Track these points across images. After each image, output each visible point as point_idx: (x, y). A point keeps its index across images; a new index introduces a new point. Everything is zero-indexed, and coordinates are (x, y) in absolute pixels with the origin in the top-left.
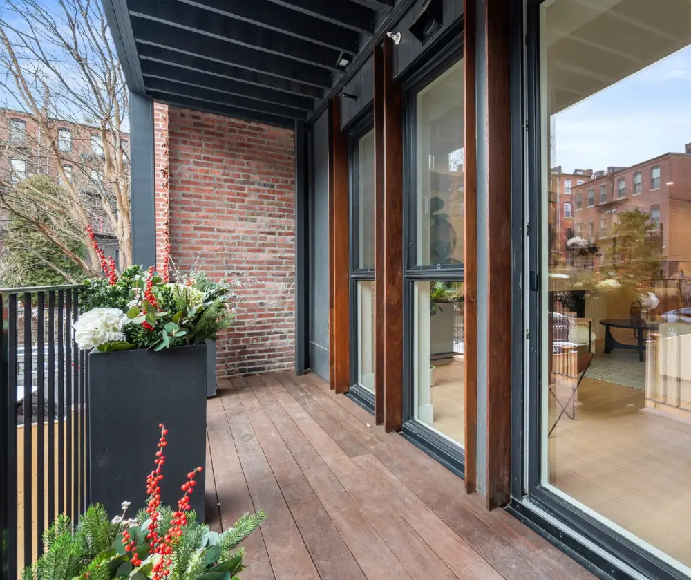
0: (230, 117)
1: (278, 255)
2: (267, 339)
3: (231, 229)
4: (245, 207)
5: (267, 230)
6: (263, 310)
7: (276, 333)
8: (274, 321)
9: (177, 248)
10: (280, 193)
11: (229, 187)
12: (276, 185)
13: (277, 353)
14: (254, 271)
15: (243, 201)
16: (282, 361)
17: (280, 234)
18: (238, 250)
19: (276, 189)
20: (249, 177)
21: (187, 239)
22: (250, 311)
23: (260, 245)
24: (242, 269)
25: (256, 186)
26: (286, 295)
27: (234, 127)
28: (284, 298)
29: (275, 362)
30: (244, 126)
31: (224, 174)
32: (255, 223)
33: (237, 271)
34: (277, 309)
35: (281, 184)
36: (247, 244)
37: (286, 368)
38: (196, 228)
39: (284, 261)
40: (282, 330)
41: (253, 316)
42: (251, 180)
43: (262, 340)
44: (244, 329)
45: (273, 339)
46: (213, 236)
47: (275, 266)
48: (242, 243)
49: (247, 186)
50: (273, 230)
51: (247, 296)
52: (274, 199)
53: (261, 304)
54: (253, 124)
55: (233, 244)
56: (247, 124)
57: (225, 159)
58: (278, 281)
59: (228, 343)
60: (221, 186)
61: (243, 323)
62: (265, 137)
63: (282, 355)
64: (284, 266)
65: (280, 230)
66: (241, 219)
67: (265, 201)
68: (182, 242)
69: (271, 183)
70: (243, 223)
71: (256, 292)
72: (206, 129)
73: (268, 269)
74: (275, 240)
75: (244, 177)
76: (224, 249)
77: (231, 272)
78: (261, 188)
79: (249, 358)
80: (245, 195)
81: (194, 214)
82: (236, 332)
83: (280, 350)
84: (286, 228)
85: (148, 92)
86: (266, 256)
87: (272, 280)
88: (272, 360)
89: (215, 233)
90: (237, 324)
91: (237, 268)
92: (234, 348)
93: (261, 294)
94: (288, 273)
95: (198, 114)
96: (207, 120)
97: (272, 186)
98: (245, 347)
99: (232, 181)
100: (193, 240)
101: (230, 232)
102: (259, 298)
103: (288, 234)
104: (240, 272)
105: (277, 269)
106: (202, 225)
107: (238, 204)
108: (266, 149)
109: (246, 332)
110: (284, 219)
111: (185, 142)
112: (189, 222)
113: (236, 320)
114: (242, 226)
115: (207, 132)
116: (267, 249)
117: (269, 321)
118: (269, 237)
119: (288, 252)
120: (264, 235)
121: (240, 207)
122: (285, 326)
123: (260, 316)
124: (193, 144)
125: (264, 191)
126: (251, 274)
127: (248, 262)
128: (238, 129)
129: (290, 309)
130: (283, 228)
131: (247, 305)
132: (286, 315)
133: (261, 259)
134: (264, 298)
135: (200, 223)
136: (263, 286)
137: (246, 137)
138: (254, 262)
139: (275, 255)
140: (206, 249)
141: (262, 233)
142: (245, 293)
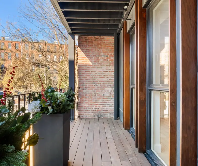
0: (95, 36)
1: (109, 79)
2: (105, 106)
3: (95, 71)
4: (99, 64)
5: (106, 71)
6: (104, 97)
7: (108, 105)
8: (107, 101)
9: (80, 78)
10: (110, 58)
11: (94, 58)
12: (108, 55)
13: (108, 111)
14: (102, 84)
15: (98, 62)
16: (110, 114)
17: (110, 72)
18: (97, 78)
19: (108, 57)
20: (100, 54)
21: (83, 75)
22: (100, 97)
23: (103, 76)
24: (98, 83)
25: (102, 57)
26: (111, 92)
27: (96, 39)
28: (111, 93)
29: (108, 114)
30: (99, 38)
31: (93, 54)
32: (102, 69)
33: (96, 84)
34: (108, 97)
35: (110, 55)
36: (100, 76)
37: (111, 117)
38: (85, 71)
39: (111, 81)
40: (110, 104)
41: (101, 99)
42: (101, 55)
43: (104, 106)
44: (99, 103)
45: (107, 106)
46: (90, 73)
47: (108, 82)
48: (98, 75)
49: (99, 57)
50: (107, 70)
51: (99, 92)
52: (108, 60)
53: (104, 95)
54: (101, 37)
55: (96, 76)
56: (100, 37)
57: (93, 49)
58: (109, 87)
59: (94, 107)
60: (92, 58)
61: (98, 101)
62: (105, 40)
63: (110, 112)
64: (111, 82)
65: (110, 71)
66: (98, 68)
67: (105, 61)
68: (82, 76)
69: (107, 55)
70: (98, 69)
71: (102, 91)
72: (88, 41)
73: (106, 83)
74: (108, 74)
75: (99, 54)
76: (93, 77)
77: (95, 84)
78: (104, 57)
79: (100, 112)
80: (99, 60)
81: (85, 67)
82: (96, 103)
83: (109, 110)
84: (112, 70)
85: (73, 33)
86: (105, 79)
87: (107, 87)
88: (107, 113)
89: (90, 72)
90: (96, 101)
91: (97, 83)
92: (96, 109)
93: (103, 92)
94: (112, 85)
95: (86, 37)
96: (88, 38)
97: (107, 56)
98: (99, 108)
99: (95, 56)
100: (84, 75)
101: (95, 72)
102: (103, 93)
103: (112, 72)
104: (97, 84)
105: (109, 83)
106: (87, 70)
107: (97, 63)
108: (105, 44)
109: (99, 104)
110: (110, 67)
111: (82, 46)
112: (83, 70)
113: (96, 100)
114: (98, 70)
115: (88, 42)
116: (105, 77)
117: (106, 101)
118: (106, 73)
119: (112, 78)
120: (105, 72)
121: (97, 64)
122: (111, 103)
123: (103, 99)
124: (85, 46)
125: (105, 58)
126: (100, 85)
127: (100, 81)
128: (97, 39)
129: (112, 97)
130: (111, 70)
131: (99, 95)
132: (111, 99)
133: (104, 80)
134: (105, 93)
135: (86, 70)
136: (104, 89)
137: (99, 41)
138: (101, 81)
139: (108, 79)
140: (88, 78)
141: (104, 72)
142: (99, 91)
